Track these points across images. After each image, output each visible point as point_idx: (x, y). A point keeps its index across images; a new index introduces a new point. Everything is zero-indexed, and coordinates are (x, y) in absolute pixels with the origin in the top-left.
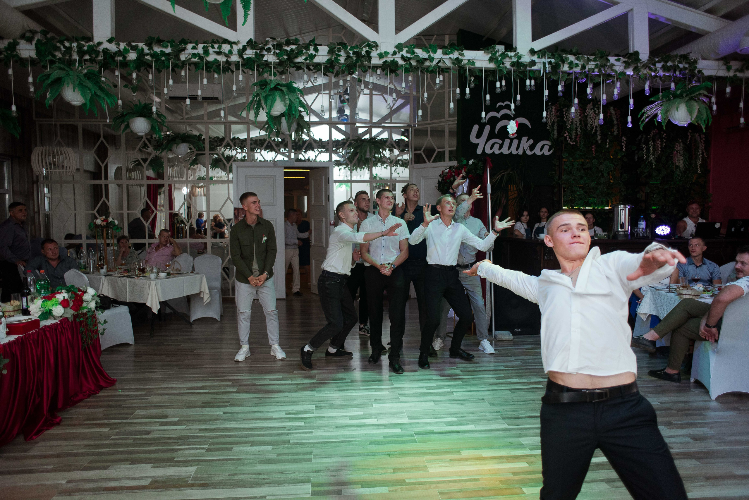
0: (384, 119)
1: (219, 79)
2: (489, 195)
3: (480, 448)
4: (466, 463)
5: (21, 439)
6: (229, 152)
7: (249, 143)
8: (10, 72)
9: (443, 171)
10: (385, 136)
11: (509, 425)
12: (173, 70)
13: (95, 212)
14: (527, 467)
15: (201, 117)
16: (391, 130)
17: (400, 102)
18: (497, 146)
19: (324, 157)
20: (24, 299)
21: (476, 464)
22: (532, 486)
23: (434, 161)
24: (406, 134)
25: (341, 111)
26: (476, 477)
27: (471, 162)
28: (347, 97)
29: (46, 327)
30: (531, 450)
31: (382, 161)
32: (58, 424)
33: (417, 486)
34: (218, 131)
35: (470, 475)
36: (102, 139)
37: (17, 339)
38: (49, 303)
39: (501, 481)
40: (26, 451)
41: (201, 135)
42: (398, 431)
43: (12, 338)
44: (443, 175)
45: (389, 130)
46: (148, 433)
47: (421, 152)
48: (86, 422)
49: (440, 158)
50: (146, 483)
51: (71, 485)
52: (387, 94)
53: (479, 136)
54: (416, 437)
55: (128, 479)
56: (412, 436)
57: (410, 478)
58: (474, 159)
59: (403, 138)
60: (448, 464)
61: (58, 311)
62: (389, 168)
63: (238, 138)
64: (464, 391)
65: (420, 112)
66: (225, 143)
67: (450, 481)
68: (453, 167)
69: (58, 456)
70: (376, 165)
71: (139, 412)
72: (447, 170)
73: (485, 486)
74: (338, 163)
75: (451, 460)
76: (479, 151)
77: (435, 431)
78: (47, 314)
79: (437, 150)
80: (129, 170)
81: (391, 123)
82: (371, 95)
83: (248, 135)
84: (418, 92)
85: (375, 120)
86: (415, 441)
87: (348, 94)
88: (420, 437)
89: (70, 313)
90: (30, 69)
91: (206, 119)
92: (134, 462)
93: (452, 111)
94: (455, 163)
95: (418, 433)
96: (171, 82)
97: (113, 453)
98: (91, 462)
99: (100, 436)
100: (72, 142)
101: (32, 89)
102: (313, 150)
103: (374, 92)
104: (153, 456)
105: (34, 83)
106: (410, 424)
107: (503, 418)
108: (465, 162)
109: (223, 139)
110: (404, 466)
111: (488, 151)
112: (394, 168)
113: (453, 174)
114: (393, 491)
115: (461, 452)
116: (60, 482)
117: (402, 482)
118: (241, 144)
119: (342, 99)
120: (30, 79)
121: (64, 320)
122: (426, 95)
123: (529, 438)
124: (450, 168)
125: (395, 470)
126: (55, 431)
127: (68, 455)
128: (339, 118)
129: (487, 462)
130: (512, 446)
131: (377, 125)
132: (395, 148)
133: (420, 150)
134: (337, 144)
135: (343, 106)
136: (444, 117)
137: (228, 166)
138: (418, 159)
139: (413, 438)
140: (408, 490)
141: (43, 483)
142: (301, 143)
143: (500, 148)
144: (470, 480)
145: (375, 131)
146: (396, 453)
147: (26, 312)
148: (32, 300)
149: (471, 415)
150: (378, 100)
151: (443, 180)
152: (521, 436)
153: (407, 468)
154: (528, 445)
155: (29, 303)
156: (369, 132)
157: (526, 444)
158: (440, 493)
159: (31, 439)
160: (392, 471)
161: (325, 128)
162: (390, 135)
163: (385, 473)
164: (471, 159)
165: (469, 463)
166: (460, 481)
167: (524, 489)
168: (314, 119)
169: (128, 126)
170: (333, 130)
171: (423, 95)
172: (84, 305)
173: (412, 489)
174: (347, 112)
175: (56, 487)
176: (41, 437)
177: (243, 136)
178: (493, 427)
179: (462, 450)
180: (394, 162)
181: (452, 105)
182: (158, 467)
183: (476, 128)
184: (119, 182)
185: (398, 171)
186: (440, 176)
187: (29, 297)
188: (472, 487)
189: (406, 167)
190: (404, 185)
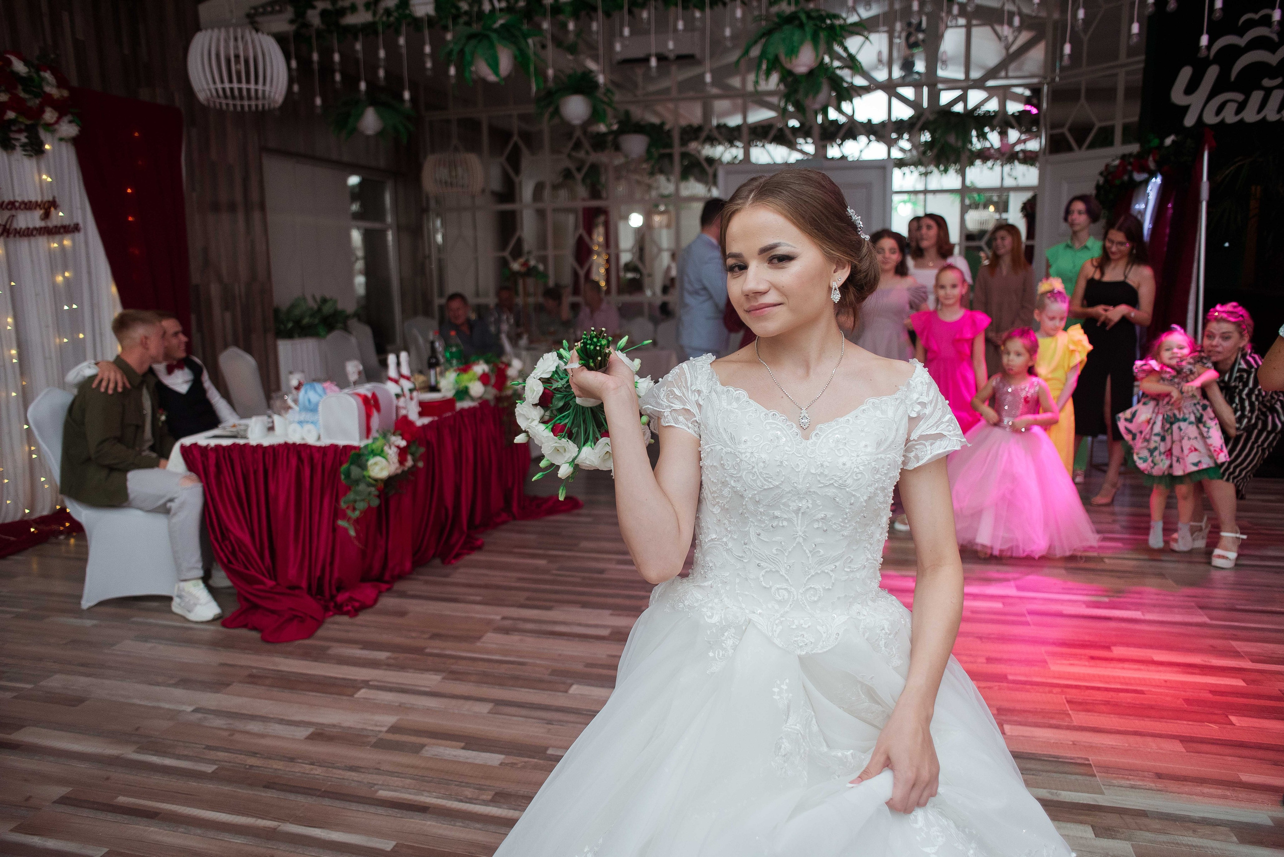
0: (992, 73)
1: (703, 19)
2: (1204, 205)
3: (1151, 647)
4: (1121, 665)
5: (437, 561)
6: (709, 151)
7: (745, 131)
8: (402, 41)
9: (1107, 166)
10: (993, 106)
11: (1211, 619)
12: (630, 12)
13: (506, 254)
14: (1243, 687)
15: (667, 90)
16: (1004, 94)
17: (1025, 36)
18: (1231, 108)
19: (874, 151)
20: (432, 372)
21: (1139, 670)
22: (1250, 717)
23: (1091, 146)
24: (1035, 101)
25: (908, 65)
26: (1139, 688)
27: (1168, 141)
28: (921, 36)
29: (463, 410)
30: (1253, 661)
31: (984, 156)
32: (479, 548)
33: (1029, 687)
34: (693, 114)
35: (1127, 684)
36: (515, 138)
37: (431, 423)
38: (465, 377)
39: (1185, 700)
40: (447, 576)
41: (663, 124)
42: (998, 605)
43: (426, 420)
44: (1108, 174)
45: (1001, 92)
46: (602, 571)
47: (1065, 130)
48: (516, 550)
49: (1105, 138)
50: (605, 632)
51: (507, 623)
52: (1001, 23)
53: (1190, 89)
54: (1029, 618)
55: (580, 625)
56: (1023, 615)
57: (1015, 674)
58: (1177, 135)
59: (1028, 108)
60: (1087, 663)
61: (477, 389)
62: (998, 168)
63: (725, 126)
64: (1124, 559)
65: (1067, 49)
66: (704, 135)
67: (1088, 688)
68: (1130, 155)
69: (486, 586)
70: (972, 164)
71: (584, 544)
72: (1117, 162)
73: (1153, 703)
74: (900, 163)
75: (1092, 658)
76: (1189, 121)
77: (1065, 612)
78: (463, 393)
79: (1098, 125)
80: (555, 187)
81: (1007, 77)
82: (968, 27)
83: (745, 118)
84: (1064, 11)
85: (975, 74)
86: (1027, 624)
87: (923, 31)
88: (1037, 618)
89: (491, 393)
90: (426, 32)
91: (674, 93)
92: (584, 605)
93: (1135, 40)
94: (1134, 148)
95: (1031, 613)
96: (626, 32)
97: (556, 592)
98: (528, 599)
99: (536, 570)
100: (473, 146)
101: (429, 65)
102: (855, 138)
103: (974, 22)
104: (610, 601)
105: (433, 55)
106: (1021, 598)
107: (1202, 607)
108: (1156, 142)
109: (699, 129)
110: (1005, 656)
111: (1210, 118)
112: (1007, 168)
113: (1129, 168)
114: (984, 688)
115: (1114, 648)
116: (492, 617)
117: (1002, 678)
118: (730, 135)
119: (912, 39)
120: (428, 49)
121: (484, 403)
122: (1081, 14)
123: (1252, 644)
124: (1124, 157)
125: (989, 660)
126: (476, 557)
127: (498, 587)
128: (903, 78)
129: (1161, 668)
130: (1214, 651)
131: (979, 84)
132: (1013, 127)
133: (1062, 126)
134: (901, 127)
135: (912, 55)
136: (1116, 57)
137: (710, 171)
138: (1056, 145)
139: (1023, 619)
140: (1009, 689)
141: (474, 615)
142: (832, 129)
143: (1238, 111)
144: (1127, 691)
145: (975, 97)
146: (992, 636)
147: (434, 389)
148: (442, 374)
149: (1136, 596)
150: (982, 35)
151: (1106, 181)
152: (1236, 638)
153: (1010, 660)
154: (1247, 654)
155: (439, 378)
156: (963, 98)
157: (1244, 652)
158: (1068, 702)
159: (449, 563)
160: (984, 661)
161: (880, 97)
162: (1003, 105)
163: (971, 662)
164: (1168, 135)
165: (1126, 665)
166: (1107, 689)
167: (1233, 719)
168: (859, 81)
169: (557, 112)
170: (895, 101)
171: (1074, 15)
172: (509, 383)
173: (1017, 690)
174: (920, 66)
175: (489, 622)
176: (460, 562)
177: (734, 121)
178: (1178, 618)
179: (1115, 644)
180: (1009, 156)
181: (1135, 28)
182: (619, 615)
183: (1186, 73)
184: (540, 205)
185: (1014, 173)
186: (1101, 174)
187: (438, 369)
188: (1129, 700)
189: (1032, 165)
190: (1026, 196)
